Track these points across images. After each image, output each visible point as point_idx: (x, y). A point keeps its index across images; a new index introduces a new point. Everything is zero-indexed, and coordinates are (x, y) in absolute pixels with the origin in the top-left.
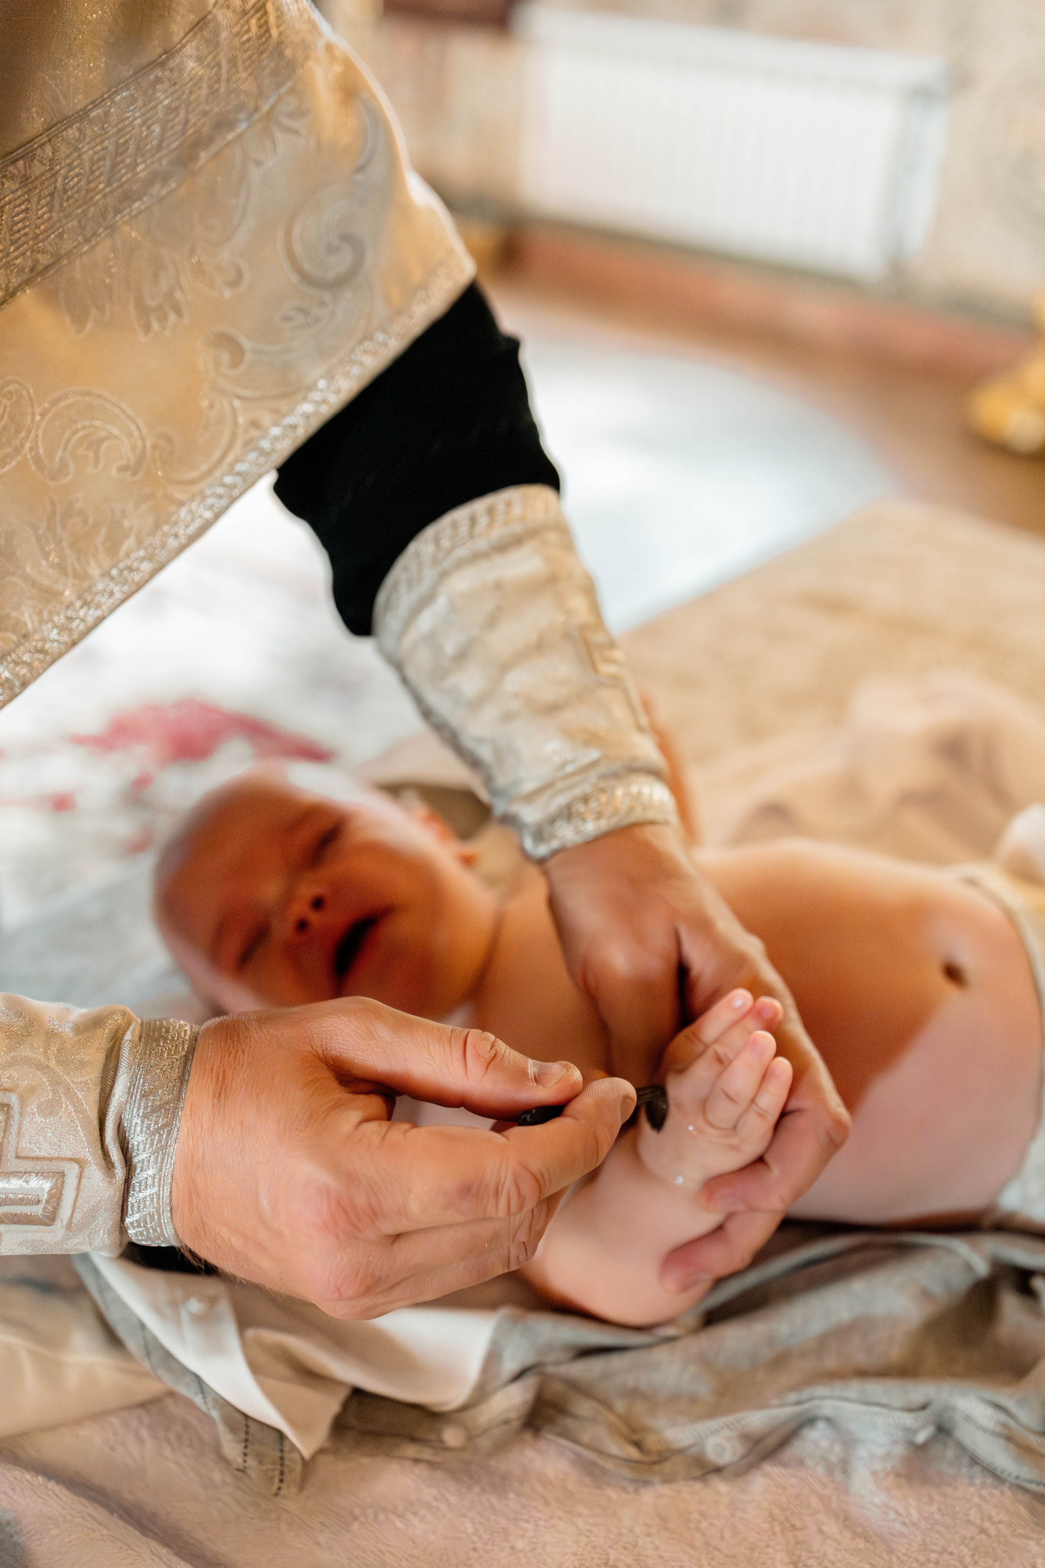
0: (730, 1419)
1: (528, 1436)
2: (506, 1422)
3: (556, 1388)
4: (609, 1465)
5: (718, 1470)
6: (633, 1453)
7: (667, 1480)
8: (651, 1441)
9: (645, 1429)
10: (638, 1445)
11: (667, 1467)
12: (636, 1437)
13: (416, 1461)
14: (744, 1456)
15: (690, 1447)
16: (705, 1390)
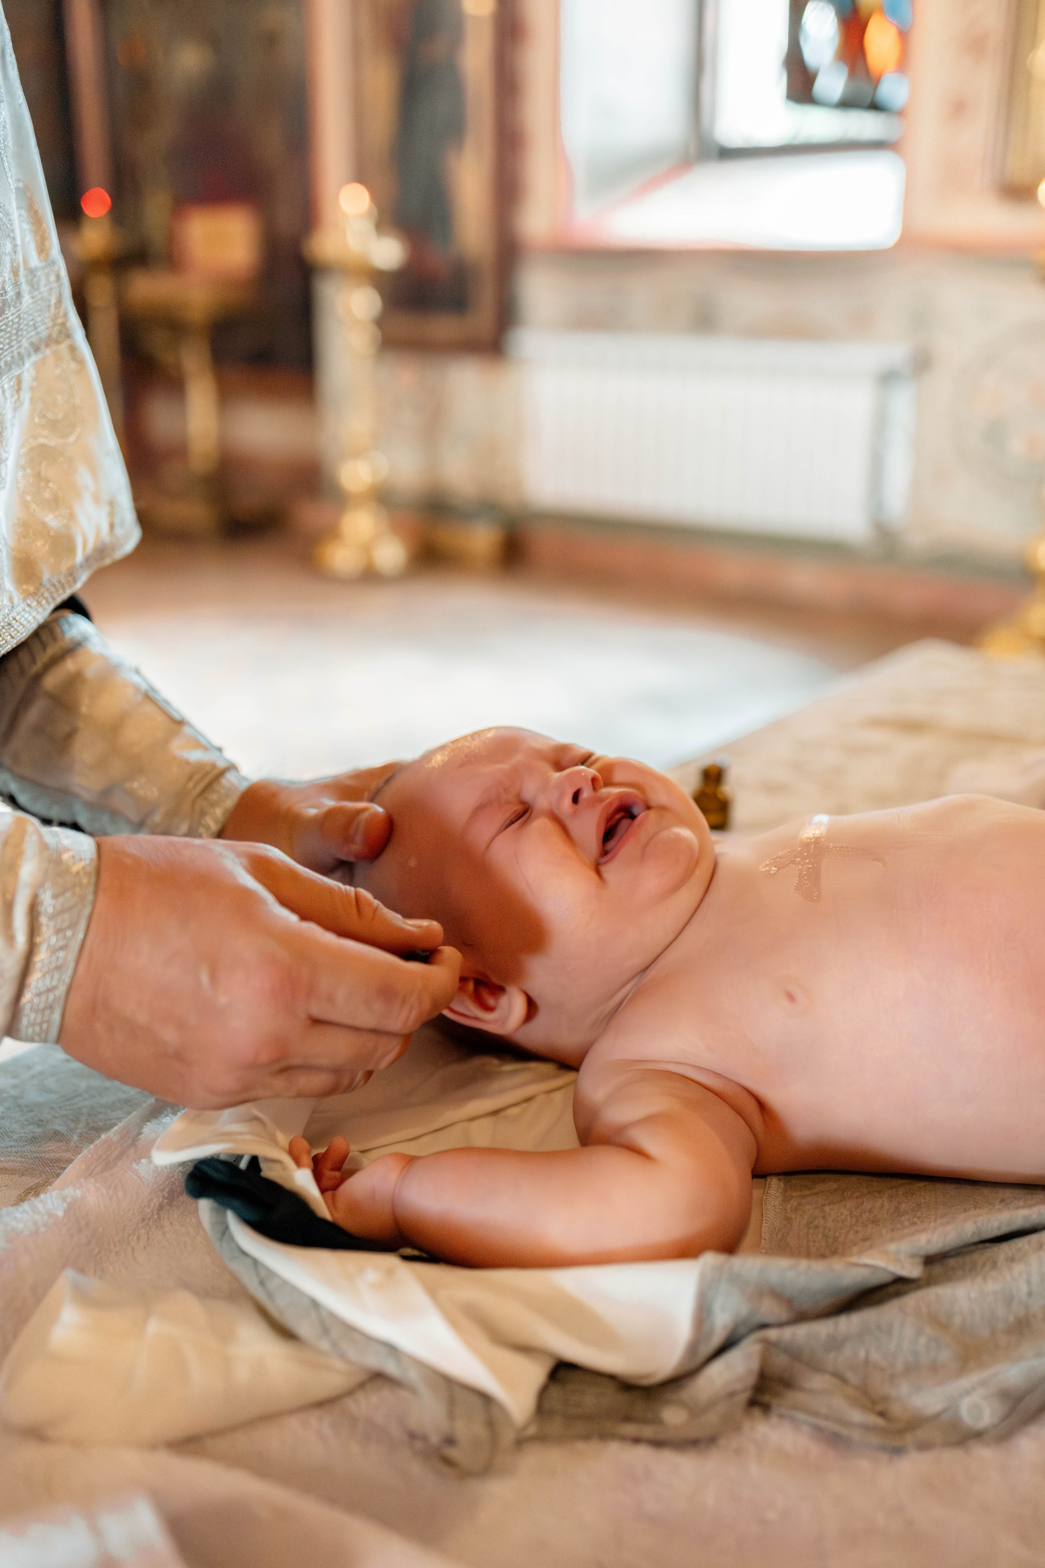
0: (985, 1374)
1: (757, 1412)
2: (731, 1395)
3: (780, 1361)
4: (855, 1435)
5: (978, 1435)
6: (880, 1422)
7: (924, 1446)
8: (896, 1410)
9: (885, 1399)
10: (882, 1414)
11: (921, 1434)
12: (879, 1408)
13: (637, 1441)
14: (1006, 1417)
15: (944, 1411)
16: (945, 1355)
